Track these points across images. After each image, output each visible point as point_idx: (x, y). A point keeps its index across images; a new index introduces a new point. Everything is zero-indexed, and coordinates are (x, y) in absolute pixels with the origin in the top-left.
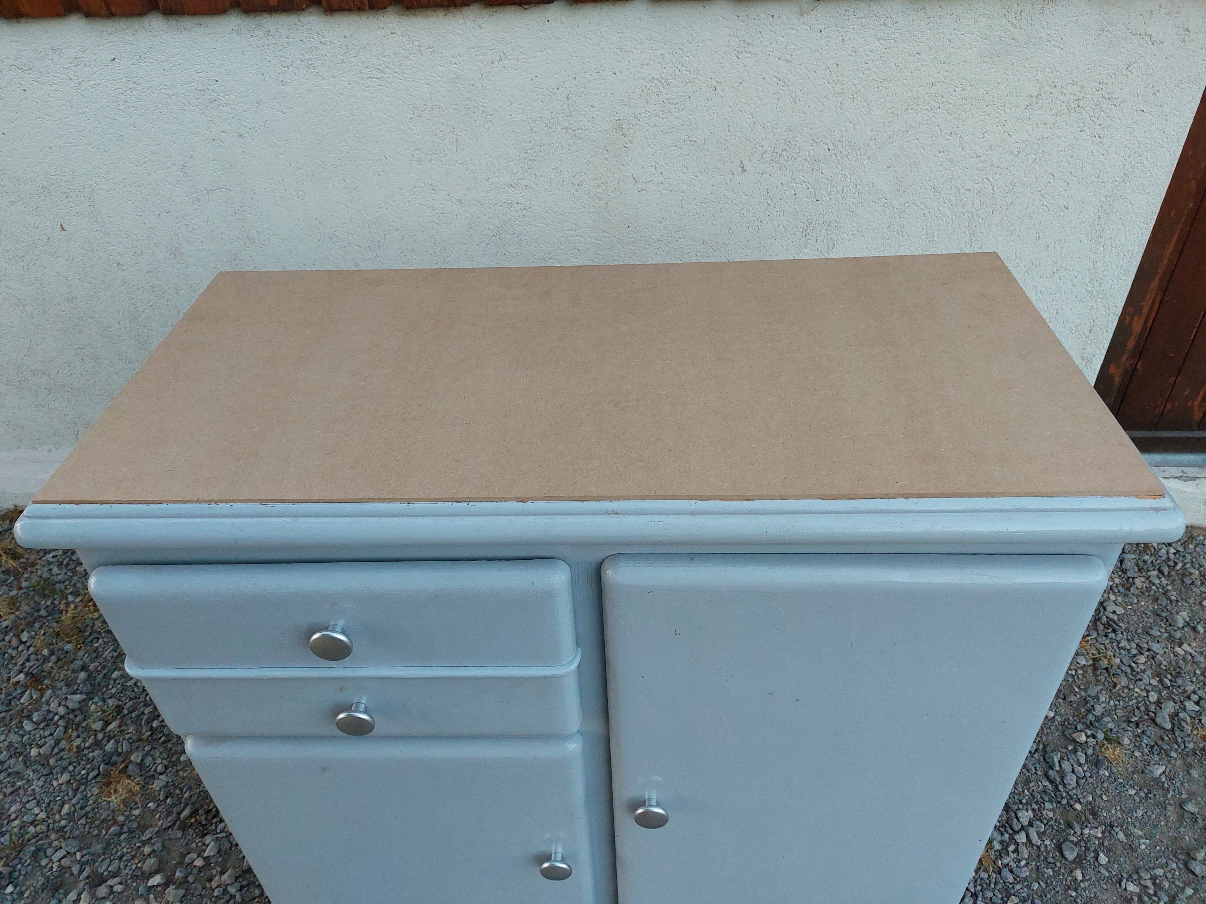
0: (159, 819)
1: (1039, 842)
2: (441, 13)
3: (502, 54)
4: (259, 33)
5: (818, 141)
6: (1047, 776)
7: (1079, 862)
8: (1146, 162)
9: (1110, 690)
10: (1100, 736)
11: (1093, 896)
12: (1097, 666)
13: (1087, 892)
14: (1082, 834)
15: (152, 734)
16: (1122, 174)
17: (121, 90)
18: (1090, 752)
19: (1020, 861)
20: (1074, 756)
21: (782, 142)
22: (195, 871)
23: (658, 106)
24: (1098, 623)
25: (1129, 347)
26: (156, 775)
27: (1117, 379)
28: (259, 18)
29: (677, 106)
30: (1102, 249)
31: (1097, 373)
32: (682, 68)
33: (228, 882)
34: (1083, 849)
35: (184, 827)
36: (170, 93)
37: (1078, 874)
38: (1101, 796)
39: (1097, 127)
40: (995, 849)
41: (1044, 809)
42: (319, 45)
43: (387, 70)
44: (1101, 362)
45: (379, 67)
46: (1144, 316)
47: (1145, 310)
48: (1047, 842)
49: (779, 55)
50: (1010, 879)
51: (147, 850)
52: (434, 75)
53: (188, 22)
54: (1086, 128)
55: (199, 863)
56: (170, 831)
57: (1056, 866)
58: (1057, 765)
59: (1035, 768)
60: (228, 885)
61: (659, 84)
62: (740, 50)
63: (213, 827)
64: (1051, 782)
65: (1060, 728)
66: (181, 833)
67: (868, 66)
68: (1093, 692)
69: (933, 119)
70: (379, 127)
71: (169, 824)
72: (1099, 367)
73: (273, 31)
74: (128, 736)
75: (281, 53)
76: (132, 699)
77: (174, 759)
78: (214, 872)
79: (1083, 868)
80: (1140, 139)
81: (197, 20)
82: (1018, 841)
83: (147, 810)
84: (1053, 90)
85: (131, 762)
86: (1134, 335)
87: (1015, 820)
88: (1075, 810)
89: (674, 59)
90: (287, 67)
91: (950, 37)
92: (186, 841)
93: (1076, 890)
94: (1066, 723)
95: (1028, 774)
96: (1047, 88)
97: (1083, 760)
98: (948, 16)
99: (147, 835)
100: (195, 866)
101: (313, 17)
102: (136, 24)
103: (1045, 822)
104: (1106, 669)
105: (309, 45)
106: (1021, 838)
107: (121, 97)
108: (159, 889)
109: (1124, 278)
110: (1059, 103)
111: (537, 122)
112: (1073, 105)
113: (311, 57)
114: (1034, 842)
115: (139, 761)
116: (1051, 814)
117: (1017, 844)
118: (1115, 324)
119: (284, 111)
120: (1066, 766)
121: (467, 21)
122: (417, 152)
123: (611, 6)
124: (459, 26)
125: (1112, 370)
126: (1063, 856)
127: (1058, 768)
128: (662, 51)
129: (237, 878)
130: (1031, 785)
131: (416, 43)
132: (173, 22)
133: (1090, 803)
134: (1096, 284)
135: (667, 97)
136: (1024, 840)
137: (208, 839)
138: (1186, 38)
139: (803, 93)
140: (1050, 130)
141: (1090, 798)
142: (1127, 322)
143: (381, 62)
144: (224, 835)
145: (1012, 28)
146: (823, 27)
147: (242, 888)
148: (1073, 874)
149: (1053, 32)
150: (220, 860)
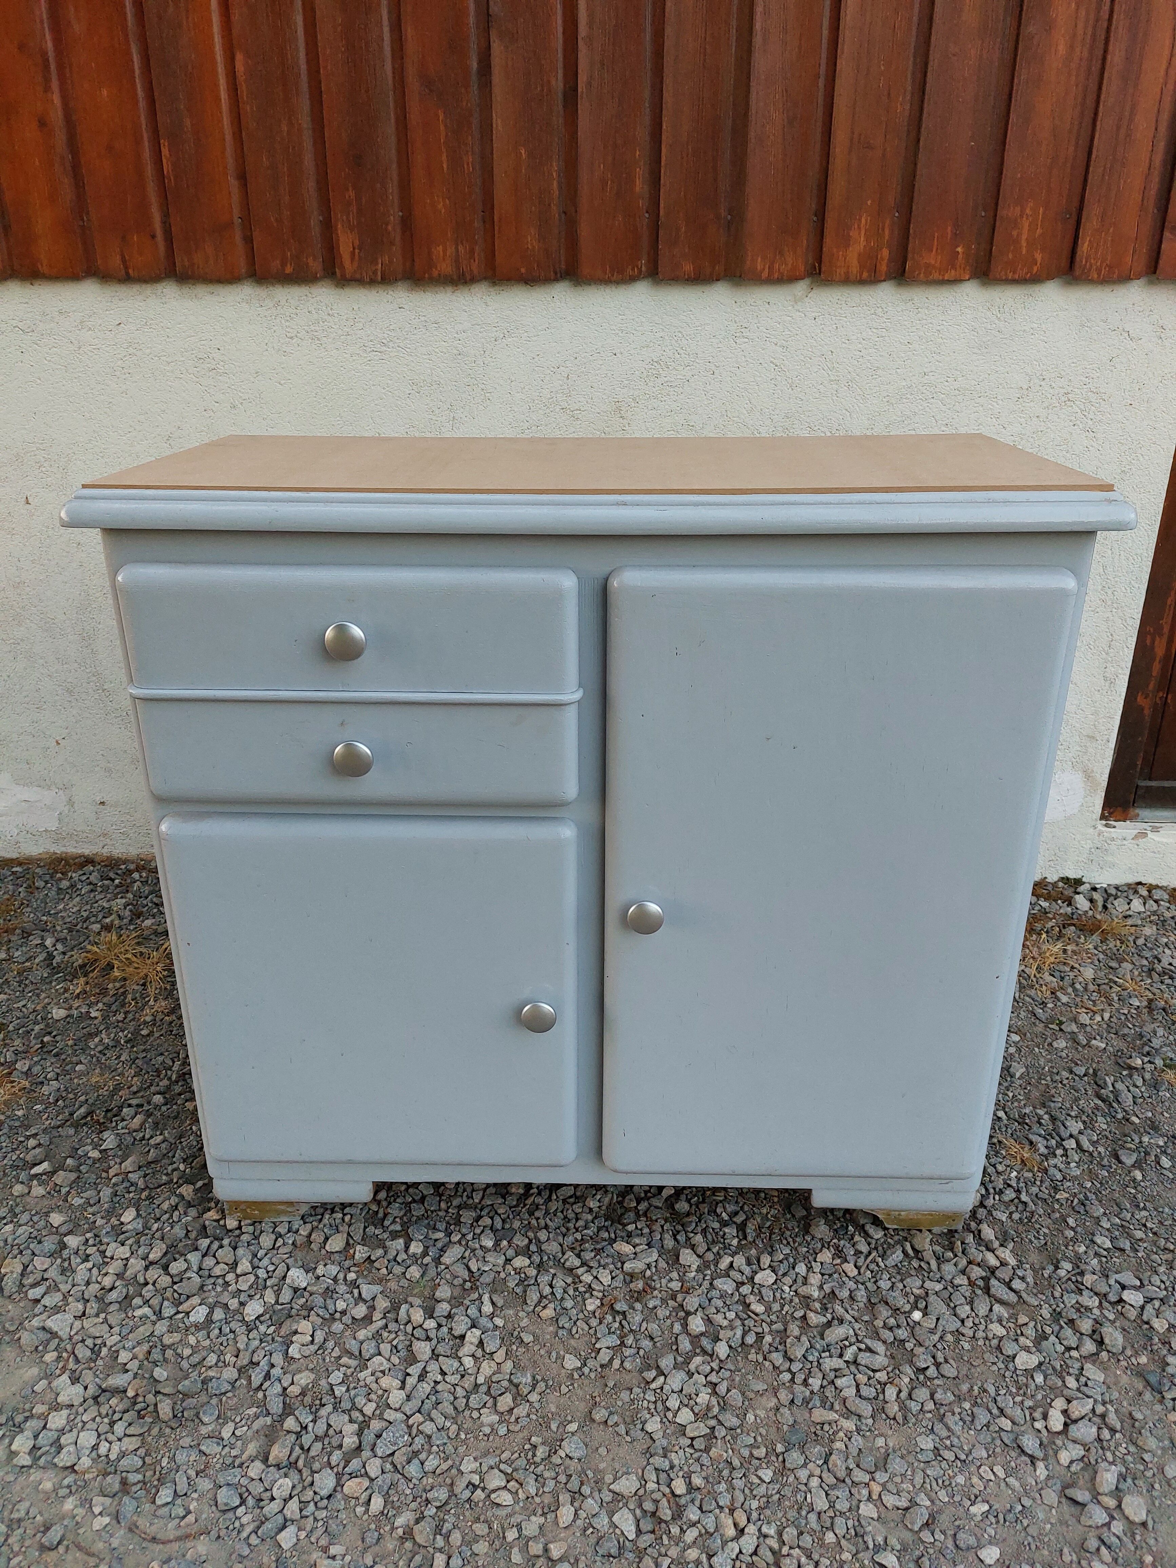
0: (47, 1119)
1: (1091, 1149)
2: (449, 289)
3: (506, 331)
4: (269, 303)
5: (815, 429)
6: (1099, 1096)
7: (1138, 1165)
8: (1141, 459)
9: (1169, 1028)
10: (1159, 1062)
11: (1155, 1194)
12: (1153, 1006)
13: (1149, 1190)
14: (1141, 1142)
15: (41, 1048)
16: (1120, 471)
17: (119, 356)
18: (1148, 1076)
19: (1069, 1163)
20: (1129, 1080)
21: (780, 429)
22: (89, 1162)
23: (657, 388)
24: (1153, 973)
25: (1154, 674)
26: (46, 1082)
27: (1147, 712)
28: (271, 288)
29: (676, 389)
30: (1110, 552)
31: (1123, 698)
32: (681, 352)
33: (131, 1169)
34: (1143, 1154)
35: (77, 1126)
36: (169, 360)
37: (1138, 1175)
38: (1162, 1114)
39: (1090, 422)
40: (1040, 1152)
41: (1096, 1122)
42: (326, 317)
43: (391, 344)
44: (1126, 684)
45: (384, 341)
46: (1166, 637)
47: (1166, 630)
48: (1101, 1149)
49: (774, 340)
50: (1059, 1176)
51: (32, 1142)
52: (437, 350)
53: (201, 290)
54: (1078, 422)
55: (95, 1154)
56: (60, 1129)
57: (1111, 1168)
58: (1110, 1086)
59: (1085, 1090)
60: (130, 1172)
61: (658, 366)
62: (738, 335)
63: (114, 1124)
64: (1103, 1101)
65: (1113, 1058)
66: (73, 1130)
67: (861, 354)
68: (1148, 1028)
69: (927, 409)
70: (376, 402)
71: (59, 1123)
72: (1125, 690)
73: (283, 302)
74: (13, 1049)
75: (287, 324)
76: (19, 1018)
77: (67, 1068)
78: (112, 1163)
79: (1142, 1170)
80: (1132, 435)
81: (211, 288)
82: (1067, 1147)
83: (32, 1111)
84: (1043, 383)
85: (15, 1069)
86: (1158, 660)
87: (1062, 1127)
88: (1133, 1123)
89: (673, 342)
90: (291, 338)
91: (939, 328)
92: (79, 1137)
93: (1135, 1188)
94: (1119, 1054)
95: (1076, 1094)
96: (1037, 381)
97: (1139, 1082)
98: (935, 308)
99: (33, 1131)
100: (89, 1158)
101: (324, 289)
102: (148, 289)
103: (1098, 1132)
104: (1164, 1009)
105: (316, 316)
106: (1071, 1144)
107: (120, 362)
108: (44, 1177)
109: (1137, 586)
110: (1049, 396)
111: (536, 402)
112: (1063, 399)
113: (317, 328)
114: (1085, 1147)
115: (25, 1069)
116: (1105, 1127)
117: (1065, 1150)
118: (1135, 639)
119: (282, 382)
120: (1120, 1086)
121: (475, 298)
122: (411, 429)
123: (614, 288)
124: (466, 303)
125: (1140, 699)
126: (1120, 1162)
127: (1111, 1089)
128: (662, 334)
129: (140, 1167)
130: (1081, 1102)
131: (423, 319)
132: (186, 290)
133: (1150, 1119)
134: (1110, 592)
135: (666, 379)
136: (1074, 1146)
137: (105, 1135)
138: (1163, 336)
139: (799, 380)
140: (1043, 424)
141: (1150, 1114)
142: (1148, 642)
143: (386, 336)
144: (127, 1131)
145: (997, 321)
146: (817, 314)
147: (145, 1176)
148: (1132, 1174)
149: (1036, 325)
150: (120, 1153)
